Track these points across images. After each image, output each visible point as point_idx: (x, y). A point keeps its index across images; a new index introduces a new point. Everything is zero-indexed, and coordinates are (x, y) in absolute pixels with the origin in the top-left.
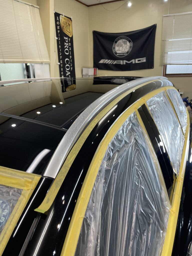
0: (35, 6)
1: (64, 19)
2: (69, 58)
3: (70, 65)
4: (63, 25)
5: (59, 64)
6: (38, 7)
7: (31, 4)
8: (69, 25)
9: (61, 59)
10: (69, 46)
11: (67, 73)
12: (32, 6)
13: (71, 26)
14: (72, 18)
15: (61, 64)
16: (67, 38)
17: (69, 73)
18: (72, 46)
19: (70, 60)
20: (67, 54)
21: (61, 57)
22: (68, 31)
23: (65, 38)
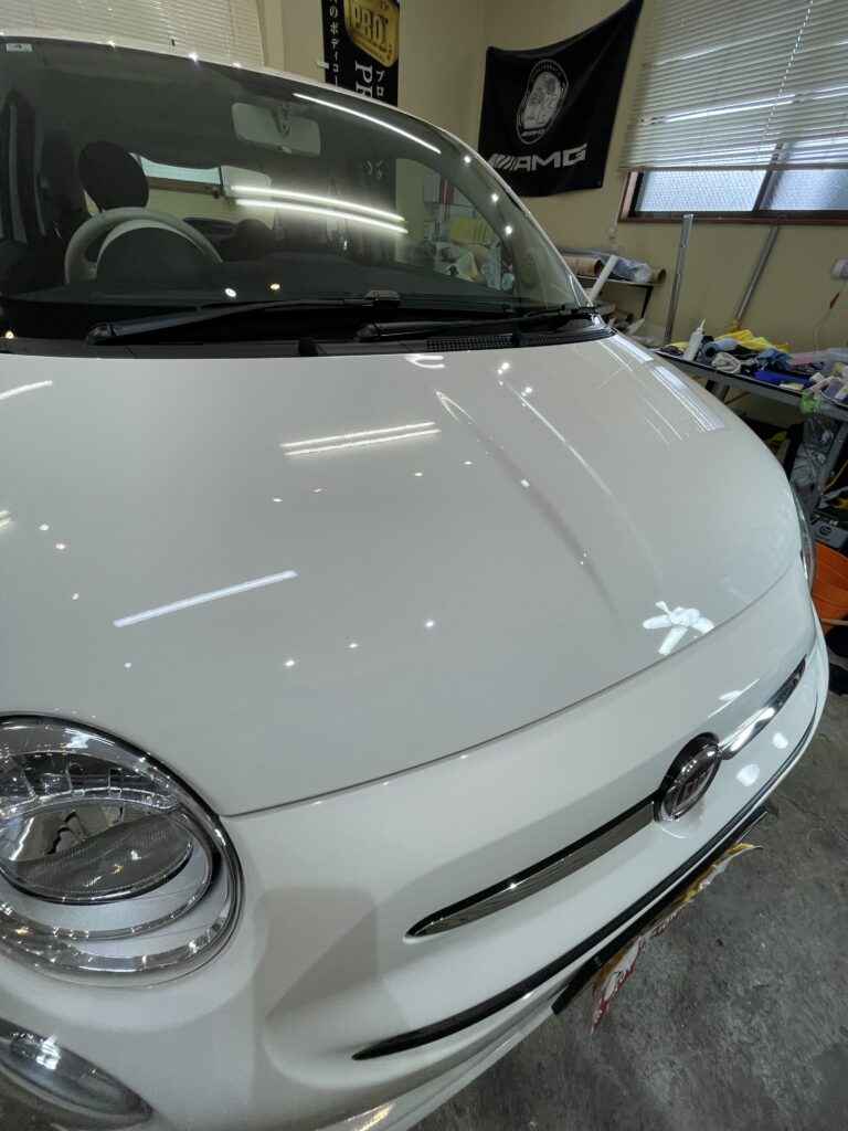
4: (355, 20)
8: (385, 22)
13: (390, 28)
16: (368, 69)
22: (379, 42)
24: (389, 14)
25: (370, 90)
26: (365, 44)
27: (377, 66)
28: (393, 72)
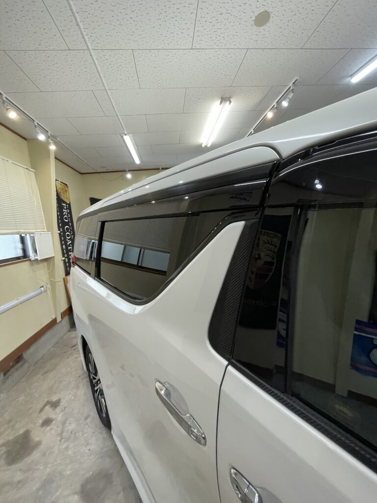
0: (30, 169)
1: (61, 185)
2: (69, 225)
3: (70, 232)
4: (60, 191)
5: (59, 232)
6: (34, 171)
7: (26, 167)
8: (66, 191)
9: (61, 227)
10: (68, 213)
11: (67, 242)
12: (27, 168)
13: (67, 192)
14: (68, 184)
15: (61, 232)
16: (65, 205)
17: (71, 242)
18: (70, 213)
19: (70, 227)
20: (67, 221)
21: (60, 225)
22: (66, 197)
23: (63, 204)
24: (67, 190)
25: (66, 211)
26: (63, 197)
27: (67, 204)
28: (69, 204)
